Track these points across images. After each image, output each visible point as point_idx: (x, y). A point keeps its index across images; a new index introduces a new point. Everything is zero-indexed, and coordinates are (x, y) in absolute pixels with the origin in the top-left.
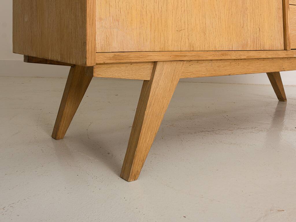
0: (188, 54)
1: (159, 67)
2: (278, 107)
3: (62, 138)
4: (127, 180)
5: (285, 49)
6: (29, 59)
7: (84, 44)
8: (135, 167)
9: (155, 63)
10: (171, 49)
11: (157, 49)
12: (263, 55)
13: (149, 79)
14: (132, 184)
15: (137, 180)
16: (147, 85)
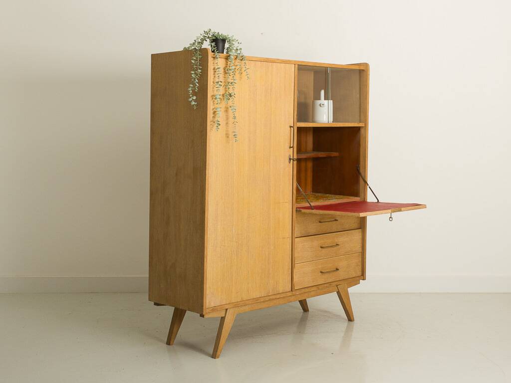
0: (241, 303)
1: (228, 311)
2: (303, 315)
3: (173, 344)
4: (215, 358)
5: (292, 291)
6: (156, 304)
7: (203, 306)
8: (218, 353)
9: (227, 310)
10: (233, 301)
11: (228, 303)
12: (278, 296)
13: (224, 316)
14: (217, 359)
15: (219, 359)
16: (223, 319)
